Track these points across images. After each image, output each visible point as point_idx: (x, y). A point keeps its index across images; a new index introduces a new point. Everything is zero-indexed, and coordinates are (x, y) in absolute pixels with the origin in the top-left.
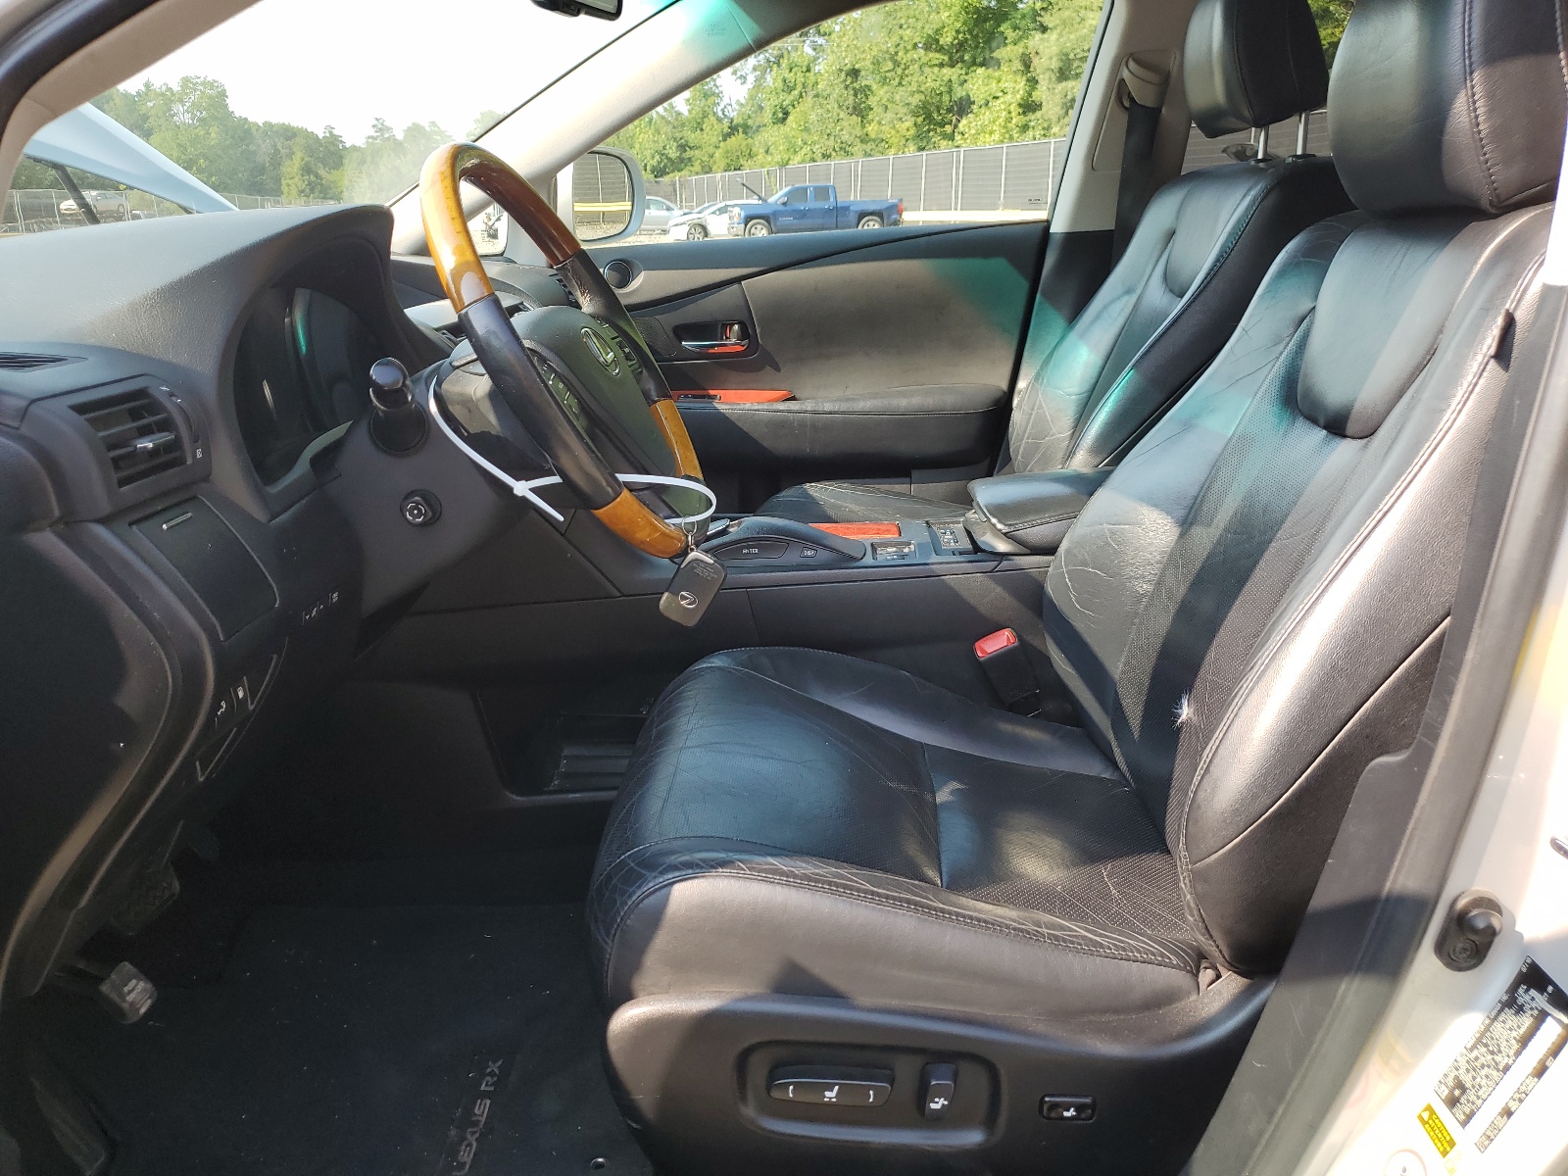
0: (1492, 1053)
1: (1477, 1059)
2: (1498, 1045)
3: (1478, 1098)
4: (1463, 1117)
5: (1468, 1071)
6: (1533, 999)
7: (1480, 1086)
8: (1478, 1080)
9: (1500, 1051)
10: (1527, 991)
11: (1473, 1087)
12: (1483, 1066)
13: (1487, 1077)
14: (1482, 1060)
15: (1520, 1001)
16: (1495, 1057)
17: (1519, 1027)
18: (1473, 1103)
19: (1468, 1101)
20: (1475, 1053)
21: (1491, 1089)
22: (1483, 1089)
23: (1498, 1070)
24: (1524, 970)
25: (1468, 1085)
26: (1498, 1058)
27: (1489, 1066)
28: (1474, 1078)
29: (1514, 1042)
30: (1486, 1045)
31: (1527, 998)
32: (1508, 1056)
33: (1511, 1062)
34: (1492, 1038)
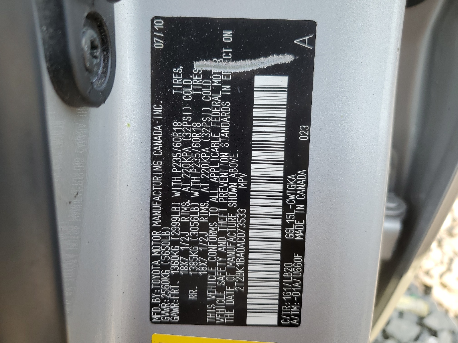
0: (203, 198)
1: (185, 226)
2: (204, 180)
3: (232, 271)
4: (230, 315)
5: (185, 254)
6: (207, 75)
7: (220, 254)
8: (212, 249)
9: (214, 186)
10: (188, 73)
11: (212, 265)
12: (204, 227)
13: (222, 234)
14: (195, 219)
15: (188, 94)
16: (214, 199)
17: (217, 131)
18: (231, 284)
19: (221, 289)
20: (175, 221)
21: (241, 245)
22: (231, 254)
23: (233, 211)
24: (160, 45)
25: (203, 270)
26: (219, 196)
27: (213, 219)
28: (203, 254)
29: (224, 155)
30: (185, 197)
31: (197, 81)
32: (232, 180)
33: (242, 184)
34: (187, 180)
